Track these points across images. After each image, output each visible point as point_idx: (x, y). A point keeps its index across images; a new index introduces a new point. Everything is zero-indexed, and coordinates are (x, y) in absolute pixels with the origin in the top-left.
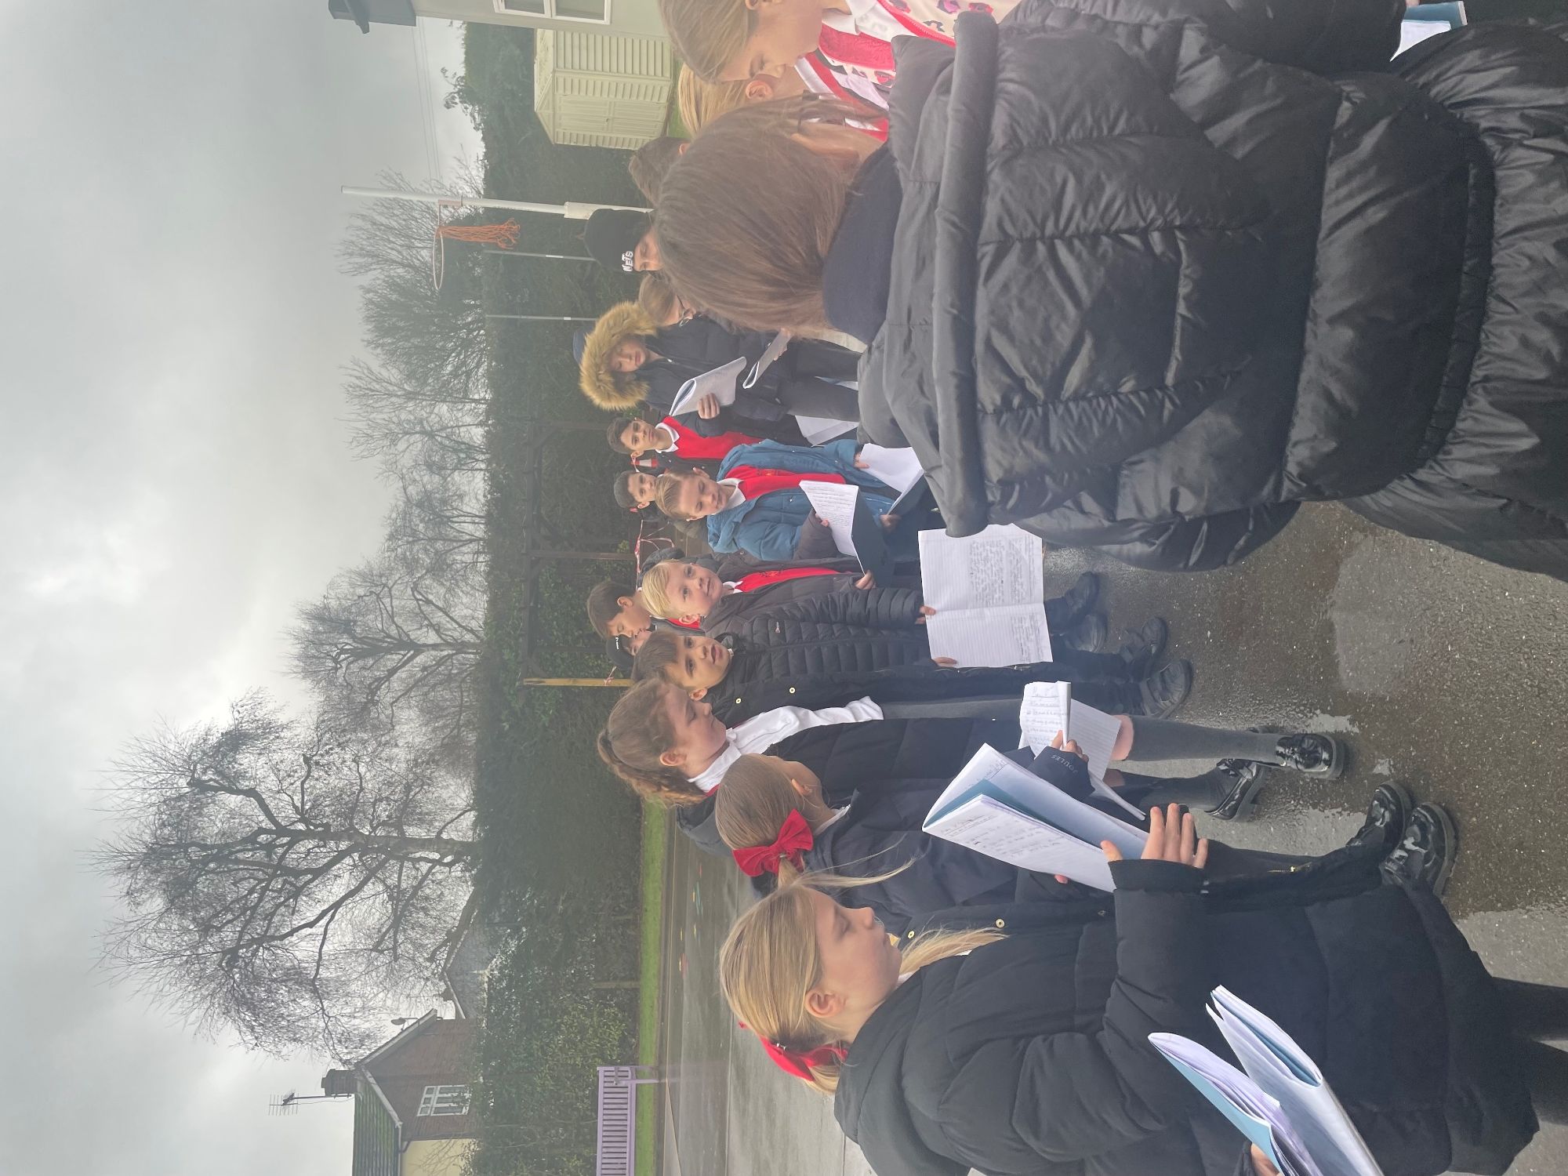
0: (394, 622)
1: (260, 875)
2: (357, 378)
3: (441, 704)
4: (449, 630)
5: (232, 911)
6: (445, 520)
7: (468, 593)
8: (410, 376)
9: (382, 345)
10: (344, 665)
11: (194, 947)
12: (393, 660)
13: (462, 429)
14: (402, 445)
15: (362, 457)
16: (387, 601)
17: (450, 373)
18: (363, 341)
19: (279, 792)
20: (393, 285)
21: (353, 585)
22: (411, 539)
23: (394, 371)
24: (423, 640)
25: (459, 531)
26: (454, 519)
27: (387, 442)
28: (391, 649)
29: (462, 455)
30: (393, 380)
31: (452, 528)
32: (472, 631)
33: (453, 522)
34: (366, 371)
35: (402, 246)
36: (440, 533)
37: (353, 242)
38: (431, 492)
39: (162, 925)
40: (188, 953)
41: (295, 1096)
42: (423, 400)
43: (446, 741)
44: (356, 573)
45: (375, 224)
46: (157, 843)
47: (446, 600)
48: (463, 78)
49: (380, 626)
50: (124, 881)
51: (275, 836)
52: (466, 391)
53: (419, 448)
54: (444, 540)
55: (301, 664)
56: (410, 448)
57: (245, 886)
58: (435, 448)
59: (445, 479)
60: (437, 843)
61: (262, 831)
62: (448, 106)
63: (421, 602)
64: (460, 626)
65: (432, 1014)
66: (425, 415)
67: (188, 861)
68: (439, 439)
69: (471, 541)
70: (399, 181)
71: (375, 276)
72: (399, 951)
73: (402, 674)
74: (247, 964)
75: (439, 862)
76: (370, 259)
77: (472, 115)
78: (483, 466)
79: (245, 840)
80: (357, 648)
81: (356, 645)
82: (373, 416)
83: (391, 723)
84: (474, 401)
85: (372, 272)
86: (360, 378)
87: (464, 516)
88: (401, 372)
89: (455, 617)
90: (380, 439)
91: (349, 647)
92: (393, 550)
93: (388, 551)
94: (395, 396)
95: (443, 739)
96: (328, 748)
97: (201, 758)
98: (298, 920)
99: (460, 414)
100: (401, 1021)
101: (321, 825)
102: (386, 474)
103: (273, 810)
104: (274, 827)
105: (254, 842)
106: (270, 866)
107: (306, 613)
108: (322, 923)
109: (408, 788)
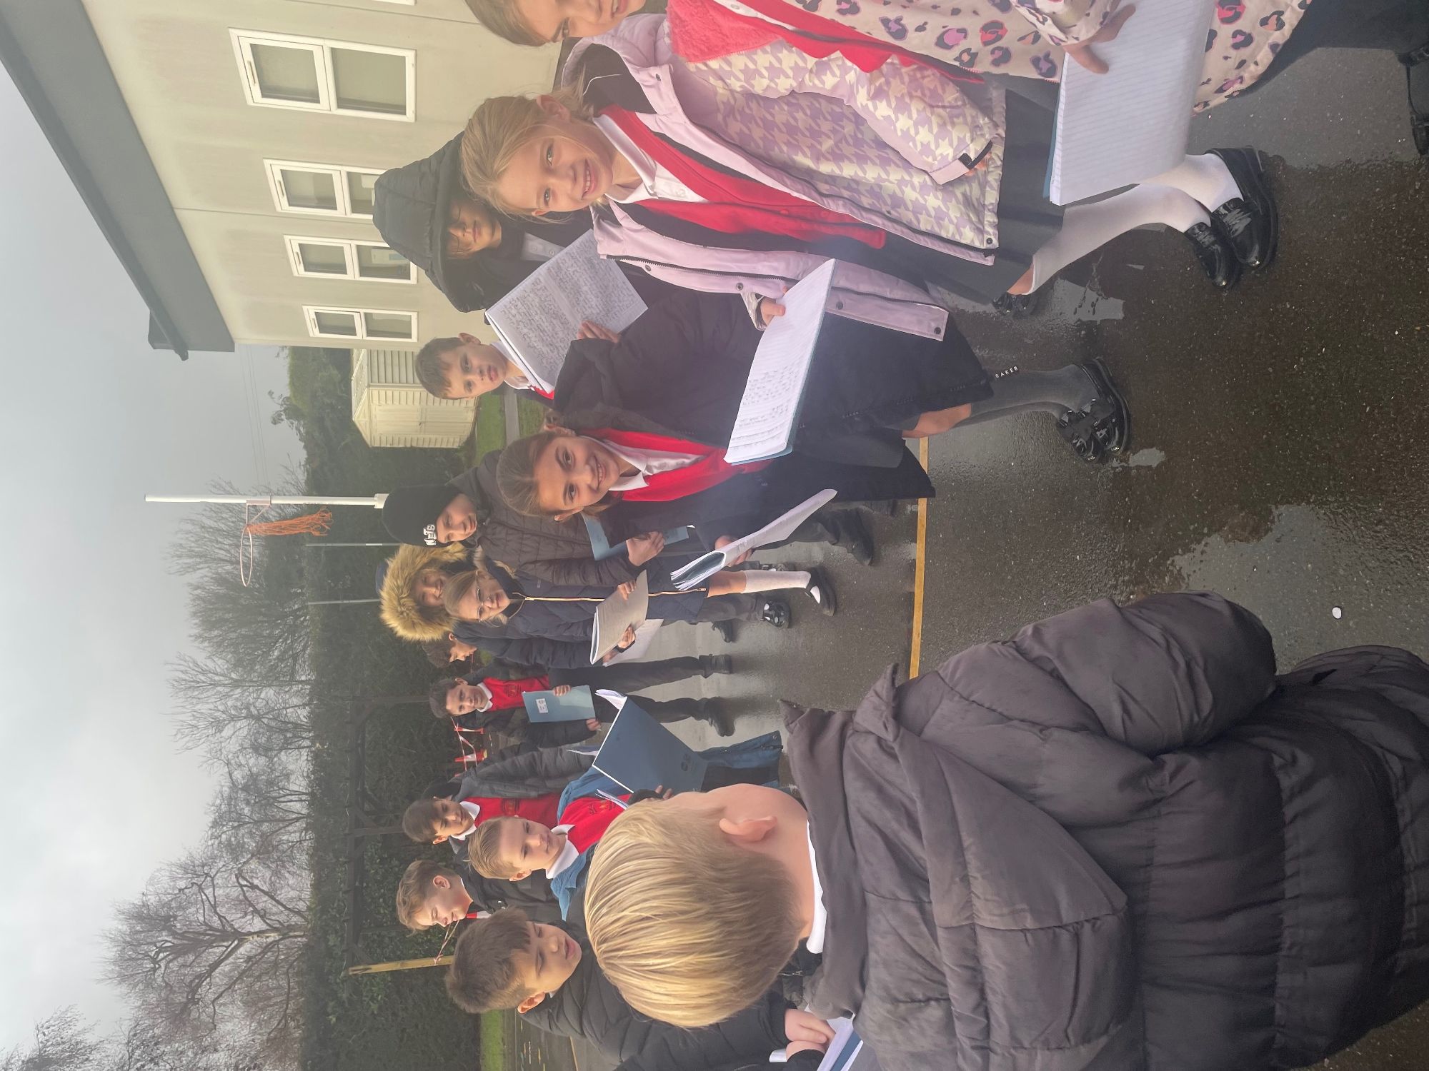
0: (216, 912)
2: (182, 671)
3: (267, 993)
4: (274, 914)
6: (272, 800)
7: (295, 873)
8: (238, 664)
9: (210, 639)
10: (163, 964)
12: (215, 953)
13: (288, 710)
14: (227, 731)
15: (187, 749)
17: (278, 658)
18: (191, 636)
20: (220, 580)
21: (174, 879)
22: (236, 824)
23: (220, 661)
24: (246, 930)
25: (286, 811)
26: (281, 799)
27: (212, 731)
28: (214, 941)
29: (289, 735)
30: (219, 670)
31: (278, 808)
32: (299, 913)
33: (279, 802)
34: (191, 665)
35: (230, 545)
36: (266, 815)
37: (181, 545)
38: (258, 774)
42: (250, 686)
43: (272, 1035)
44: (177, 865)
45: (203, 527)
47: (272, 884)
48: (288, 398)
49: (201, 919)
52: (293, 673)
53: (246, 733)
54: (270, 821)
55: (117, 968)
56: (237, 733)
58: (261, 730)
59: (271, 759)
62: (275, 422)
63: (245, 889)
64: (286, 908)
66: (252, 700)
68: (265, 721)
71: (203, 574)
73: (225, 967)
76: (198, 560)
77: (297, 429)
78: (308, 743)
80: (177, 945)
81: (175, 941)
82: (198, 707)
83: (213, 1023)
84: (301, 682)
85: (200, 571)
86: (185, 672)
87: (291, 795)
88: (227, 662)
89: (282, 901)
90: (205, 728)
91: (169, 944)
92: (216, 838)
93: (211, 839)
94: (220, 685)
95: (270, 1033)
96: (139, 1065)
99: (287, 697)
102: (211, 762)
107: (124, 913)
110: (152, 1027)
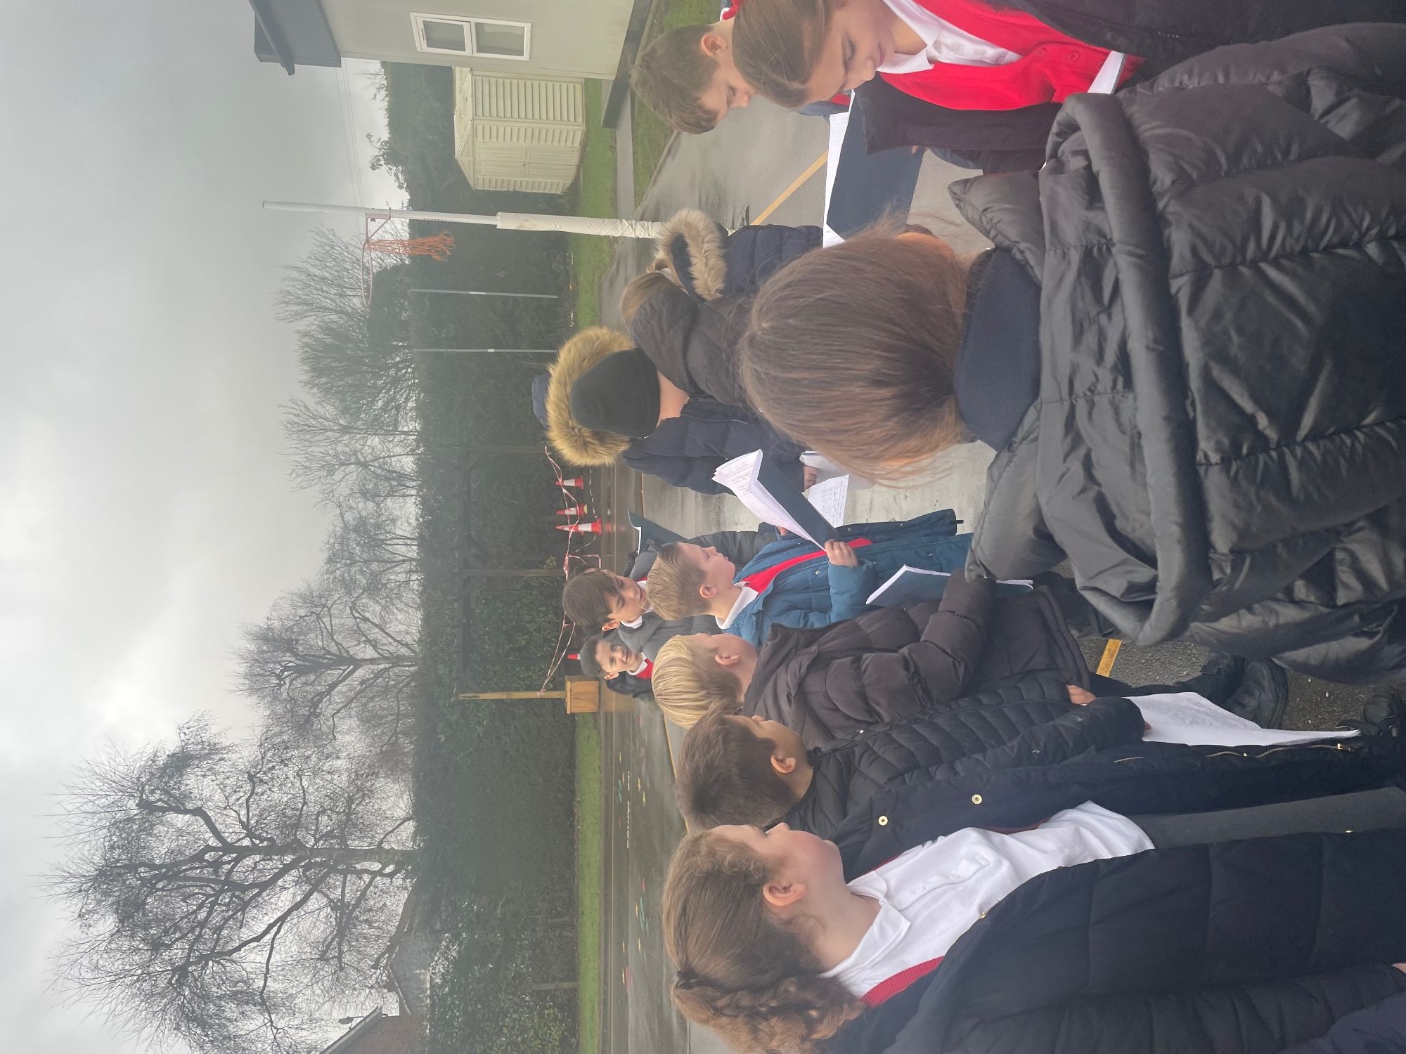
0: (333, 639)
1: (208, 890)
2: (295, 415)
3: (379, 713)
4: (384, 645)
5: (181, 929)
6: (380, 543)
7: (402, 610)
8: (345, 411)
9: (318, 385)
10: (287, 681)
11: (144, 966)
12: (333, 675)
13: (396, 458)
14: (338, 475)
15: (302, 488)
16: (326, 620)
17: (381, 408)
18: (301, 382)
19: (225, 808)
20: (327, 330)
21: (295, 607)
22: (348, 562)
23: (328, 408)
24: (361, 656)
25: (392, 553)
26: (388, 542)
28: (332, 664)
29: (394, 483)
30: (328, 416)
31: (385, 550)
32: (407, 645)
33: (386, 545)
34: (303, 409)
35: (335, 295)
36: (375, 555)
37: (288, 292)
38: (366, 517)
39: (113, 946)
40: (139, 972)
42: (357, 433)
43: (384, 749)
44: (296, 595)
45: (309, 275)
46: (106, 865)
47: (382, 617)
48: (386, 142)
49: (320, 643)
50: (76, 904)
51: (221, 854)
52: (396, 424)
53: (354, 478)
54: (379, 561)
55: (247, 682)
56: (347, 477)
57: (194, 903)
58: (368, 477)
59: (378, 505)
60: (378, 853)
61: (209, 849)
62: (373, 168)
63: (359, 621)
64: (395, 640)
65: (378, 1011)
66: (359, 447)
67: (138, 880)
68: (372, 469)
69: (404, 561)
70: (331, 236)
71: (309, 323)
72: (344, 960)
73: (342, 688)
74: (196, 980)
75: (380, 873)
76: (305, 307)
77: (396, 175)
78: (414, 492)
79: (193, 859)
80: (299, 665)
81: (298, 662)
82: (311, 449)
83: (333, 733)
84: (404, 433)
85: (307, 319)
86: (298, 416)
87: (397, 539)
88: (336, 409)
89: (391, 633)
90: (317, 471)
91: (293, 664)
92: (331, 573)
93: (327, 574)
94: (331, 430)
95: (382, 746)
96: (270, 765)
97: (149, 780)
98: (246, 934)
99: (391, 446)
100: (350, 1020)
101: (266, 839)
102: (324, 502)
103: (219, 827)
104: (220, 845)
105: (201, 860)
106: (216, 882)
107: (251, 634)
108: (269, 937)
109: (350, 800)
110: (281, 733)
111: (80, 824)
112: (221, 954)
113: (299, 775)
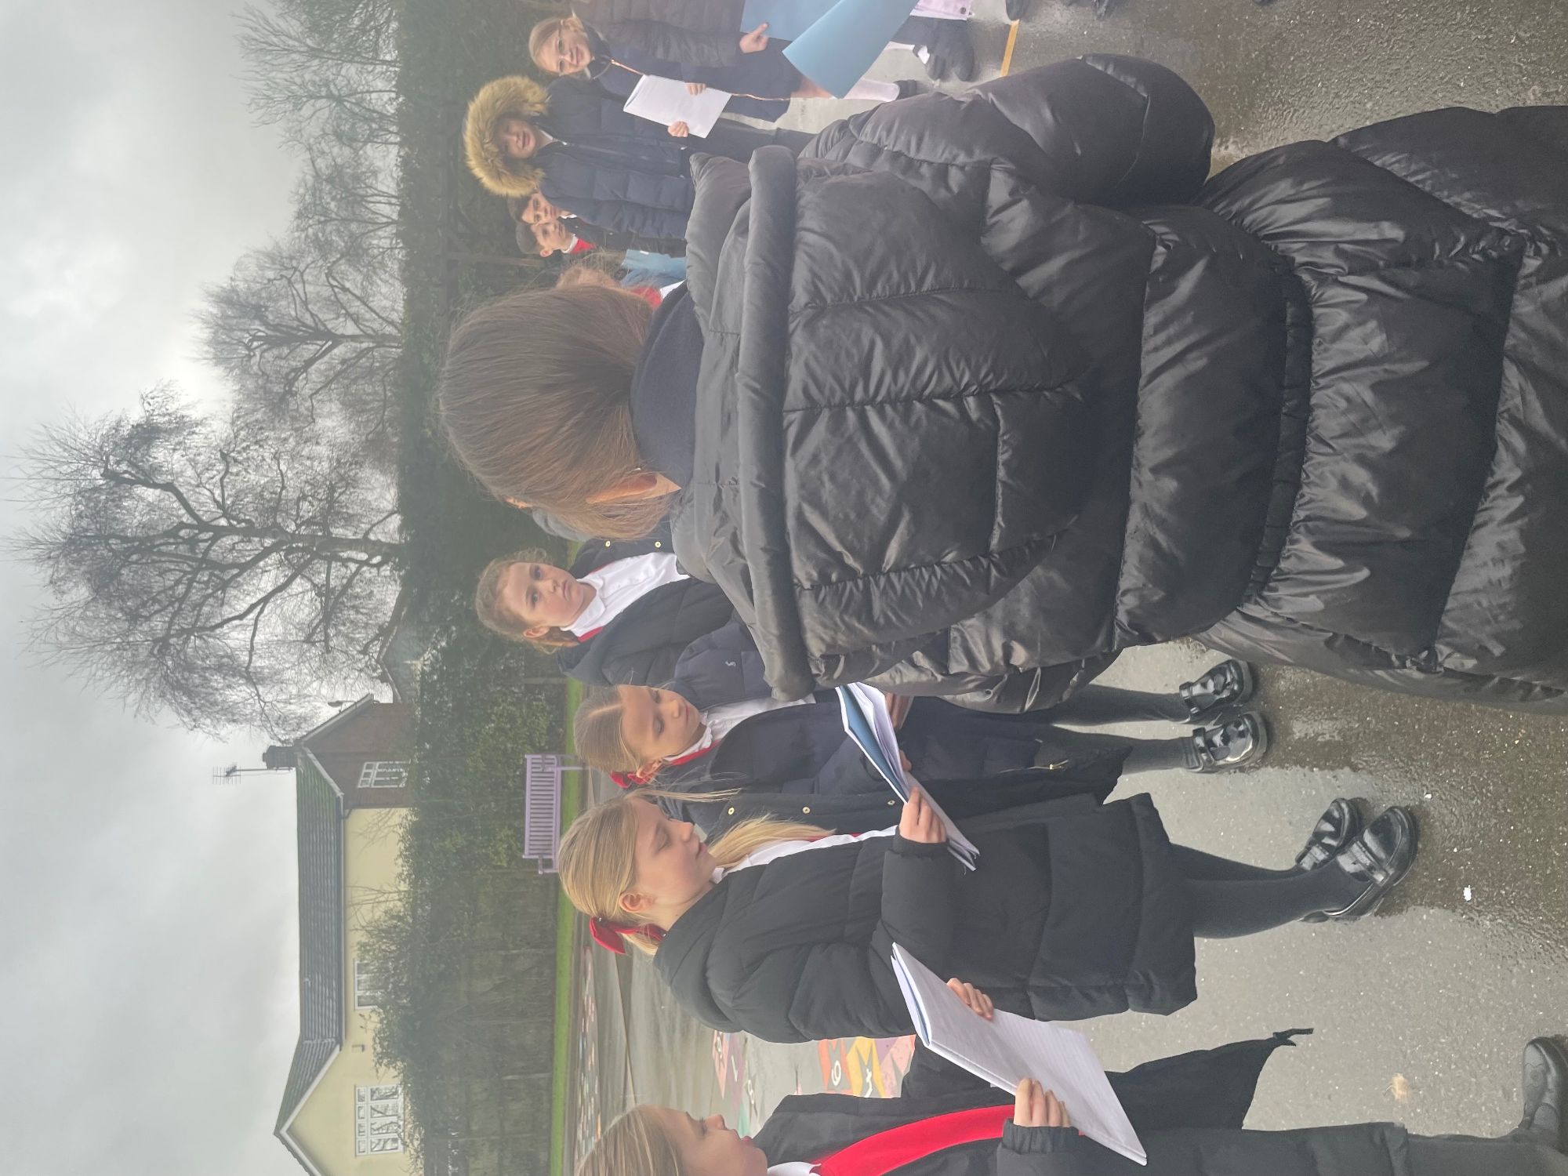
0: (307, 309)
1: (185, 567)
2: (251, 28)
3: (364, 397)
4: (367, 321)
5: (159, 602)
6: (359, 198)
7: (387, 281)
8: (313, 28)
10: (258, 352)
11: (125, 634)
12: (309, 349)
13: (374, 95)
14: (307, 111)
15: (264, 123)
16: (299, 286)
17: (357, 28)
21: (262, 268)
22: (322, 219)
23: (294, 22)
24: (339, 332)
25: (374, 213)
26: (369, 199)
27: (289, 106)
28: (307, 338)
29: (374, 126)
30: (293, 34)
31: (367, 208)
32: (392, 323)
33: (367, 201)
34: (262, 22)
36: (354, 214)
38: (342, 166)
39: (89, 614)
40: (118, 640)
41: (238, 768)
42: (329, 59)
43: (370, 436)
44: (263, 254)
46: (75, 534)
47: (363, 288)
49: (293, 313)
50: (45, 572)
51: (197, 531)
52: (376, 50)
53: (327, 116)
54: (359, 221)
55: (212, 350)
56: (317, 114)
57: (171, 578)
58: (344, 116)
59: (356, 151)
60: (364, 543)
61: (183, 525)
63: (336, 290)
64: (380, 317)
65: (368, 698)
66: (331, 77)
67: (109, 551)
68: (348, 105)
69: (387, 224)
72: (331, 644)
73: (320, 365)
74: (178, 652)
75: (366, 563)
78: (397, 140)
79: (167, 534)
80: (270, 336)
81: (266, 331)
82: (273, 74)
83: (312, 416)
84: (384, 62)
86: (255, 30)
87: (379, 195)
88: (302, 24)
89: (375, 308)
90: (281, 102)
91: (263, 334)
92: (302, 231)
93: (297, 231)
94: (295, 52)
95: (368, 435)
96: (244, 445)
97: (114, 450)
98: (227, 612)
99: (371, 78)
100: (339, 703)
101: (244, 521)
102: (290, 143)
103: (193, 505)
104: (195, 522)
105: (176, 536)
106: (194, 560)
107: (212, 296)
108: (252, 616)
109: (332, 489)
110: (255, 411)
111: (42, 489)
112: (203, 628)
113: (276, 457)
